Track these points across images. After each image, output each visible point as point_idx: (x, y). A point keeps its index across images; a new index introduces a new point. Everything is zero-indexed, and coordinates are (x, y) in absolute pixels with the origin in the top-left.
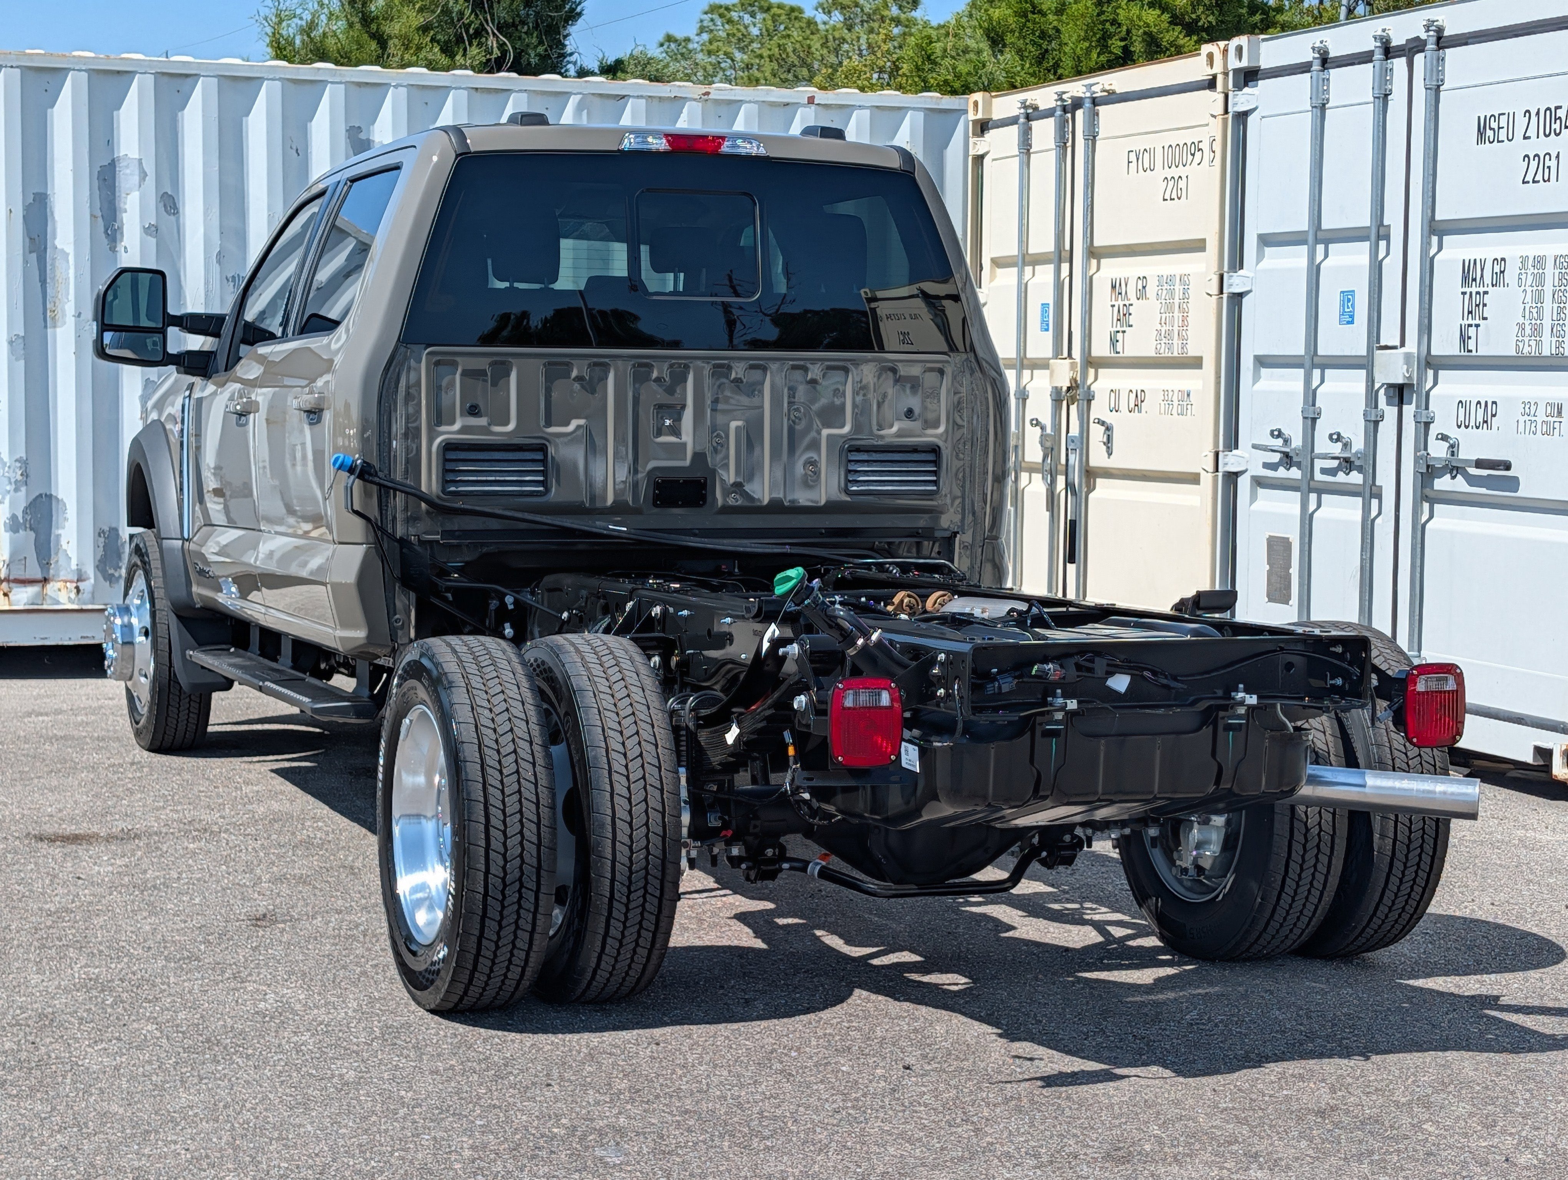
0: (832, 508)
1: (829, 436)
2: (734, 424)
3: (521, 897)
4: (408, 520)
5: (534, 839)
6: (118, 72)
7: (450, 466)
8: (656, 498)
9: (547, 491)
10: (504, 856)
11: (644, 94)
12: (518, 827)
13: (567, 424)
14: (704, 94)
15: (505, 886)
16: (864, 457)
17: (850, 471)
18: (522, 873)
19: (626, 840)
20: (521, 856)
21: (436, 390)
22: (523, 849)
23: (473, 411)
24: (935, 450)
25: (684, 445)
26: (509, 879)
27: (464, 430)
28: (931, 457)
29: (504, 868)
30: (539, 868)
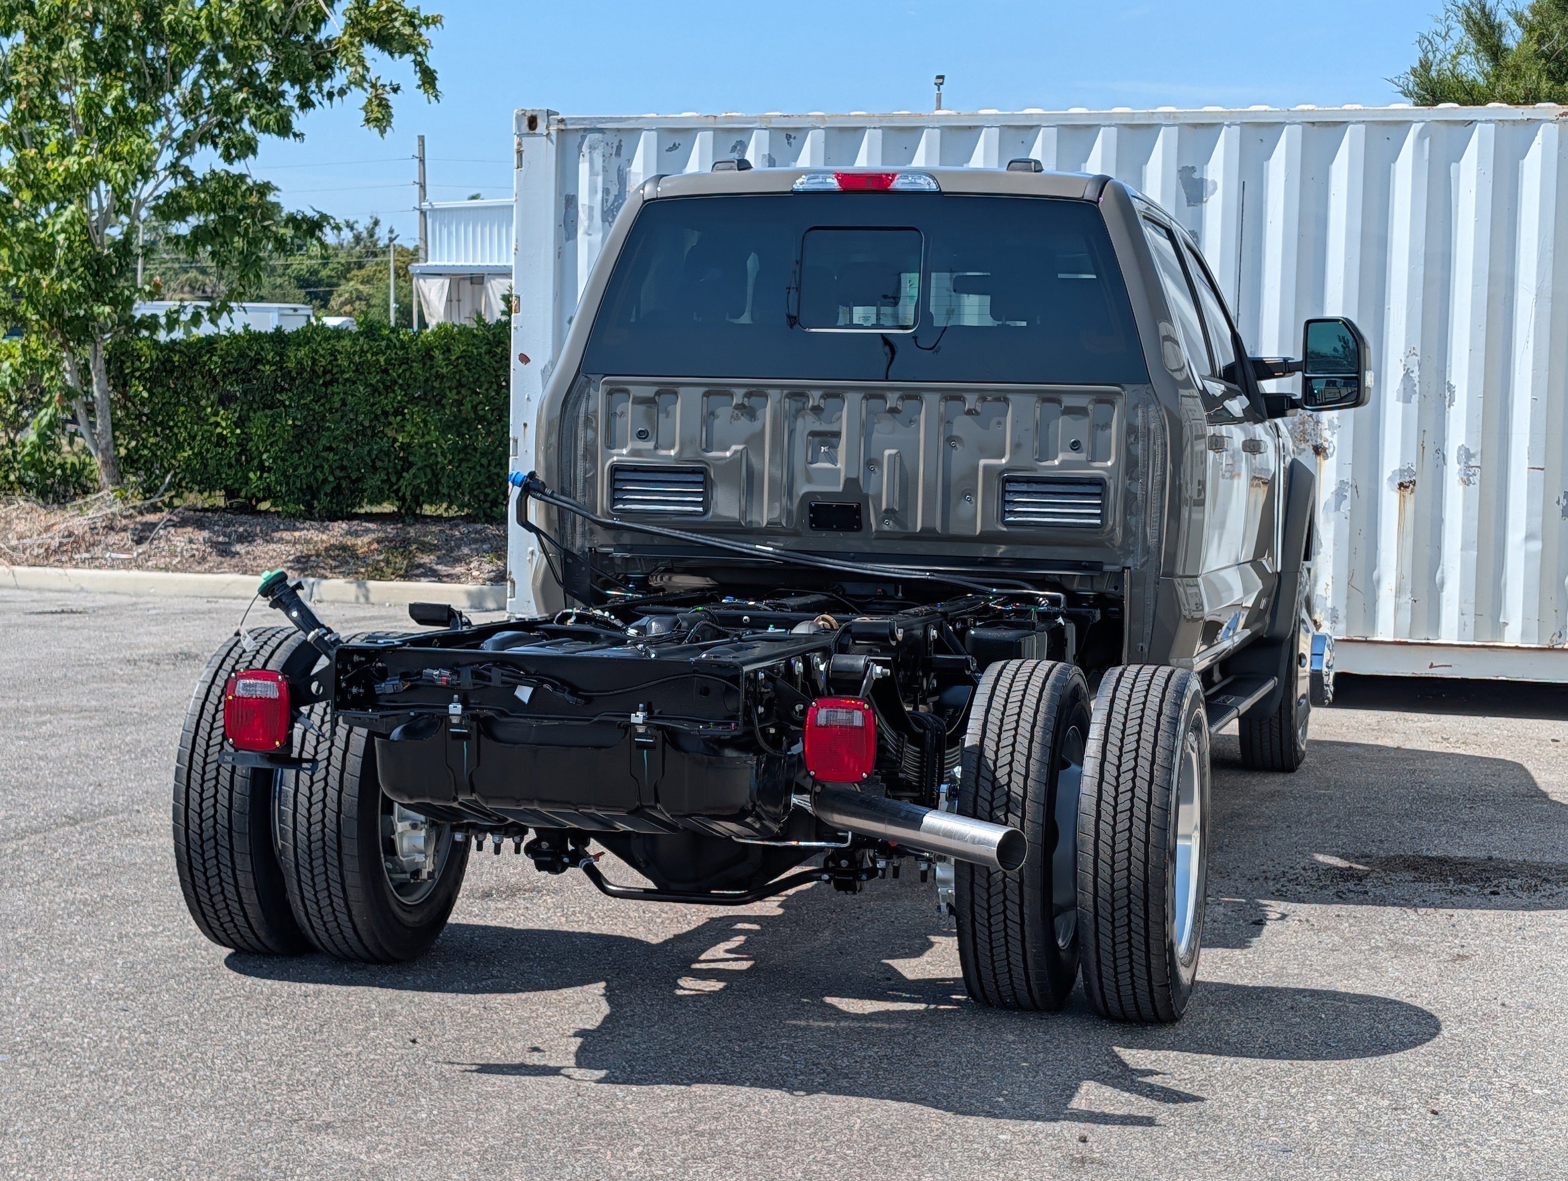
0: (988, 538)
1: (986, 467)
2: (887, 452)
3: (217, 853)
4: (583, 534)
5: (226, 804)
6: (970, 127)
7: (618, 485)
8: (812, 521)
9: (705, 512)
10: (200, 815)
11: (1493, 118)
12: (212, 791)
13: (727, 449)
14: (1562, 115)
15: (203, 842)
16: (1024, 488)
17: (1009, 502)
18: (216, 832)
19: (305, 813)
20: (214, 816)
21: (611, 416)
22: (216, 811)
23: (642, 435)
24: (1099, 482)
25: (839, 470)
26: (205, 837)
27: (634, 453)
28: (1096, 490)
29: (200, 826)
30: (230, 829)
